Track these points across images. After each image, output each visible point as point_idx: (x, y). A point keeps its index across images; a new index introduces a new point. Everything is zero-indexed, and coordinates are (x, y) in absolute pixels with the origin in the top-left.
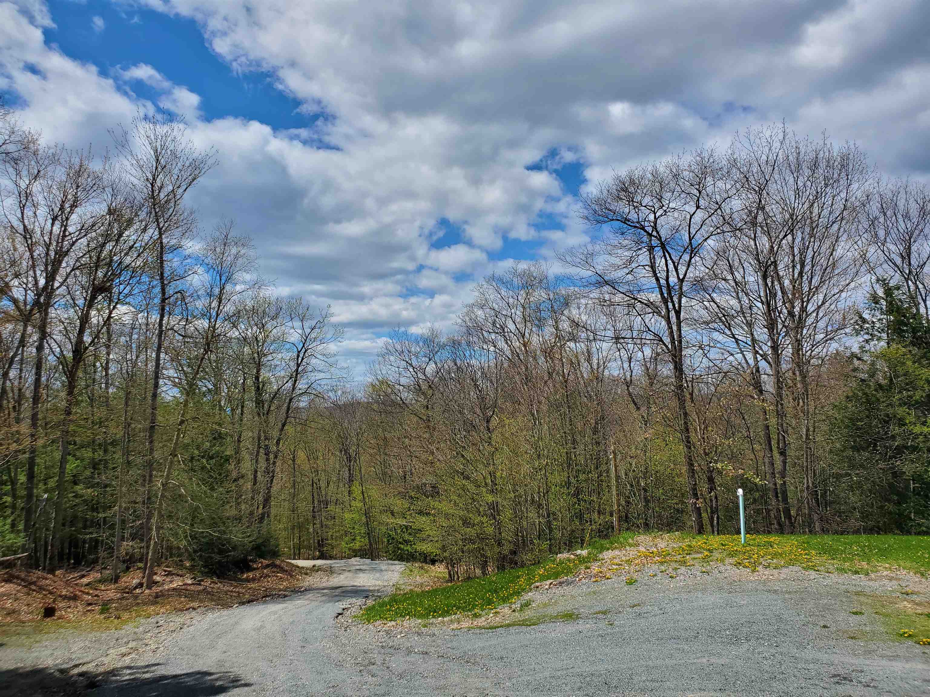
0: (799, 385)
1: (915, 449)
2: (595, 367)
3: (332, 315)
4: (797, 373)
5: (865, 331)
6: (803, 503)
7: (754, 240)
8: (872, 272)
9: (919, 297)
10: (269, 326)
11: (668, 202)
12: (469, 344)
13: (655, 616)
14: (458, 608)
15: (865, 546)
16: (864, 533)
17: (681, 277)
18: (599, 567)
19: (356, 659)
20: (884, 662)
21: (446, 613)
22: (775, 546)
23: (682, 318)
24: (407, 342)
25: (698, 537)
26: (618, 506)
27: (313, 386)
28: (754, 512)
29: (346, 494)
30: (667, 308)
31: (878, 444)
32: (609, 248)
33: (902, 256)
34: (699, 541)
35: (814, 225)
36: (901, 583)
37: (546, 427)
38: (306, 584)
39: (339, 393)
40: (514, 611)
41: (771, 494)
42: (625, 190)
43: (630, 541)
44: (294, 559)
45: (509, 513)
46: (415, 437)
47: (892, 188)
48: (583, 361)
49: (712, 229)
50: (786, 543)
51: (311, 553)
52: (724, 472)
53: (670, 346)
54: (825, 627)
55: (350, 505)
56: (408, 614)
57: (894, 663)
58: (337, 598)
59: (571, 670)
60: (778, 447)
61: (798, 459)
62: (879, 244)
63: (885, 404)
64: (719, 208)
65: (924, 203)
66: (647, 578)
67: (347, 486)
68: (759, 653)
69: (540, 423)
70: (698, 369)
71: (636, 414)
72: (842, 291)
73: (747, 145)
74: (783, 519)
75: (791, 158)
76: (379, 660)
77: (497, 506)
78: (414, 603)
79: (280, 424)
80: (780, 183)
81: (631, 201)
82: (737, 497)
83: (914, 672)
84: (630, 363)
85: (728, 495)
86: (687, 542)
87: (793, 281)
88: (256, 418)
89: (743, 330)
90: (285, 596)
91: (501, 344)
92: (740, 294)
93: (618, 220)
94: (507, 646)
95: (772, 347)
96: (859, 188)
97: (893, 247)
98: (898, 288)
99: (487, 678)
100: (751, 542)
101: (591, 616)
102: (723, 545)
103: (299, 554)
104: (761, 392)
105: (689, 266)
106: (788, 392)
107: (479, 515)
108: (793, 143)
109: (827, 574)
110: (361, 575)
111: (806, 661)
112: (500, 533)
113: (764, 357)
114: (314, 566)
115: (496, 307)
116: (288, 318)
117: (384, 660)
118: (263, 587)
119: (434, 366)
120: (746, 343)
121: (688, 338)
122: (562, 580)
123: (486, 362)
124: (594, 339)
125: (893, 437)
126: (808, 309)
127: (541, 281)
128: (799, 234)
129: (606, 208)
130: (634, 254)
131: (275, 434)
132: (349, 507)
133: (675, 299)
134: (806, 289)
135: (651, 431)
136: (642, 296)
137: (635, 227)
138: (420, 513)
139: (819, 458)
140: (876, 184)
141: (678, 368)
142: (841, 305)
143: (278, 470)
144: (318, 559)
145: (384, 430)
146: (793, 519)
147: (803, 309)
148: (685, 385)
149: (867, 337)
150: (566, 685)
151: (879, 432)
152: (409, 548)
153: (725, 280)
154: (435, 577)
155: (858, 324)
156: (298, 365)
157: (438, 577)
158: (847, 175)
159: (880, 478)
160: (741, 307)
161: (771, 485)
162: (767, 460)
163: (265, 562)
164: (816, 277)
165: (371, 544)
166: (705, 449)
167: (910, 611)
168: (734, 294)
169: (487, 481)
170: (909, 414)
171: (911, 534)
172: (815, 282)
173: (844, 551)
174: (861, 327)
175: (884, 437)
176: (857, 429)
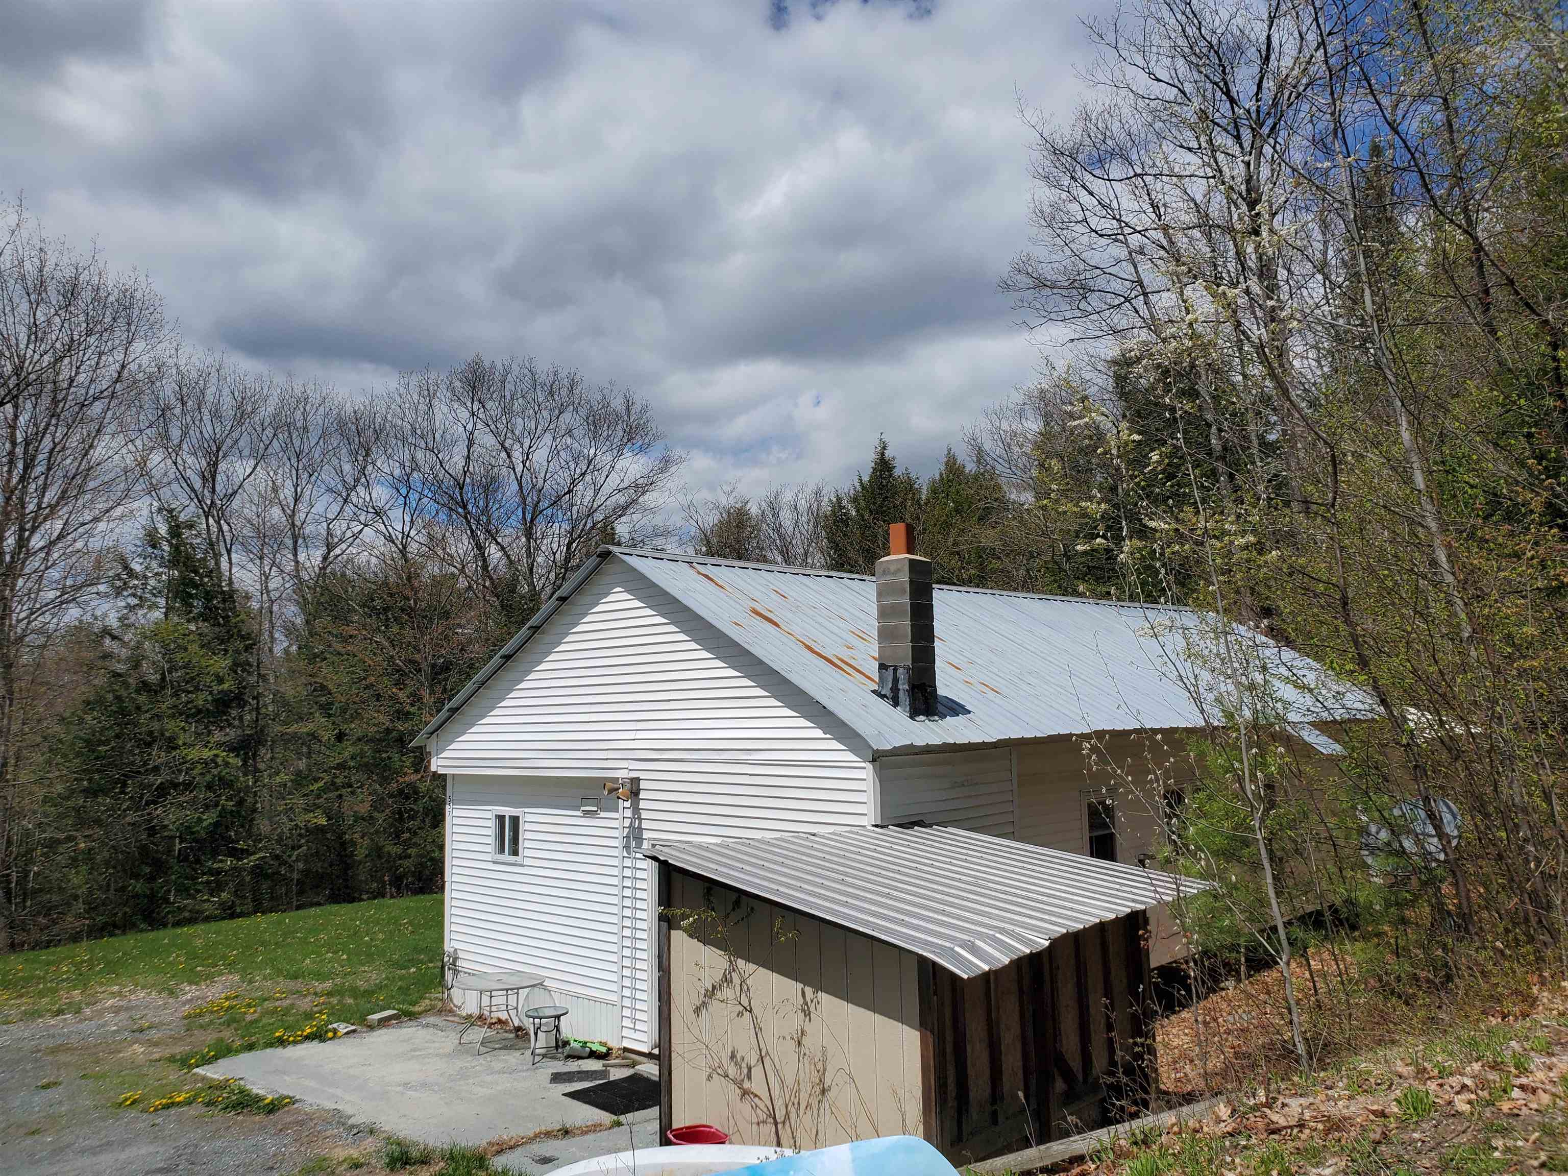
1: (188, 786)
5: (130, 591)
8: (153, 493)
9: (222, 544)
15: (83, 961)
16: (87, 938)
20: (84, 1161)
31: (129, 782)
33: (204, 476)
35: (60, 397)
36: (133, 1014)
47: (198, 363)
57: (101, 1158)
62: (170, 450)
63: (148, 715)
65: (243, 399)
72: (96, 519)
75: (27, 265)
83: (133, 1163)
87: (6, 492)
96: (144, 352)
97: (190, 460)
98: (191, 526)
108: (36, 241)
125: (156, 769)
126: (32, 543)
128: (29, 405)
134: (31, 507)
139: (22, 814)
140: (173, 351)
142: (95, 544)
147: (22, 543)
149: (133, 601)
151: (133, 763)
155: (120, 579)
158: (129, 324)
159: (126, 839)
164: (54, 488)
167: (141, 1060)
170: (185, 731)
171: (165, 925)
172: (51, 495)
173: (44, 978)
174: (125, 584)
175: (142, 770)
176: (97, 758)
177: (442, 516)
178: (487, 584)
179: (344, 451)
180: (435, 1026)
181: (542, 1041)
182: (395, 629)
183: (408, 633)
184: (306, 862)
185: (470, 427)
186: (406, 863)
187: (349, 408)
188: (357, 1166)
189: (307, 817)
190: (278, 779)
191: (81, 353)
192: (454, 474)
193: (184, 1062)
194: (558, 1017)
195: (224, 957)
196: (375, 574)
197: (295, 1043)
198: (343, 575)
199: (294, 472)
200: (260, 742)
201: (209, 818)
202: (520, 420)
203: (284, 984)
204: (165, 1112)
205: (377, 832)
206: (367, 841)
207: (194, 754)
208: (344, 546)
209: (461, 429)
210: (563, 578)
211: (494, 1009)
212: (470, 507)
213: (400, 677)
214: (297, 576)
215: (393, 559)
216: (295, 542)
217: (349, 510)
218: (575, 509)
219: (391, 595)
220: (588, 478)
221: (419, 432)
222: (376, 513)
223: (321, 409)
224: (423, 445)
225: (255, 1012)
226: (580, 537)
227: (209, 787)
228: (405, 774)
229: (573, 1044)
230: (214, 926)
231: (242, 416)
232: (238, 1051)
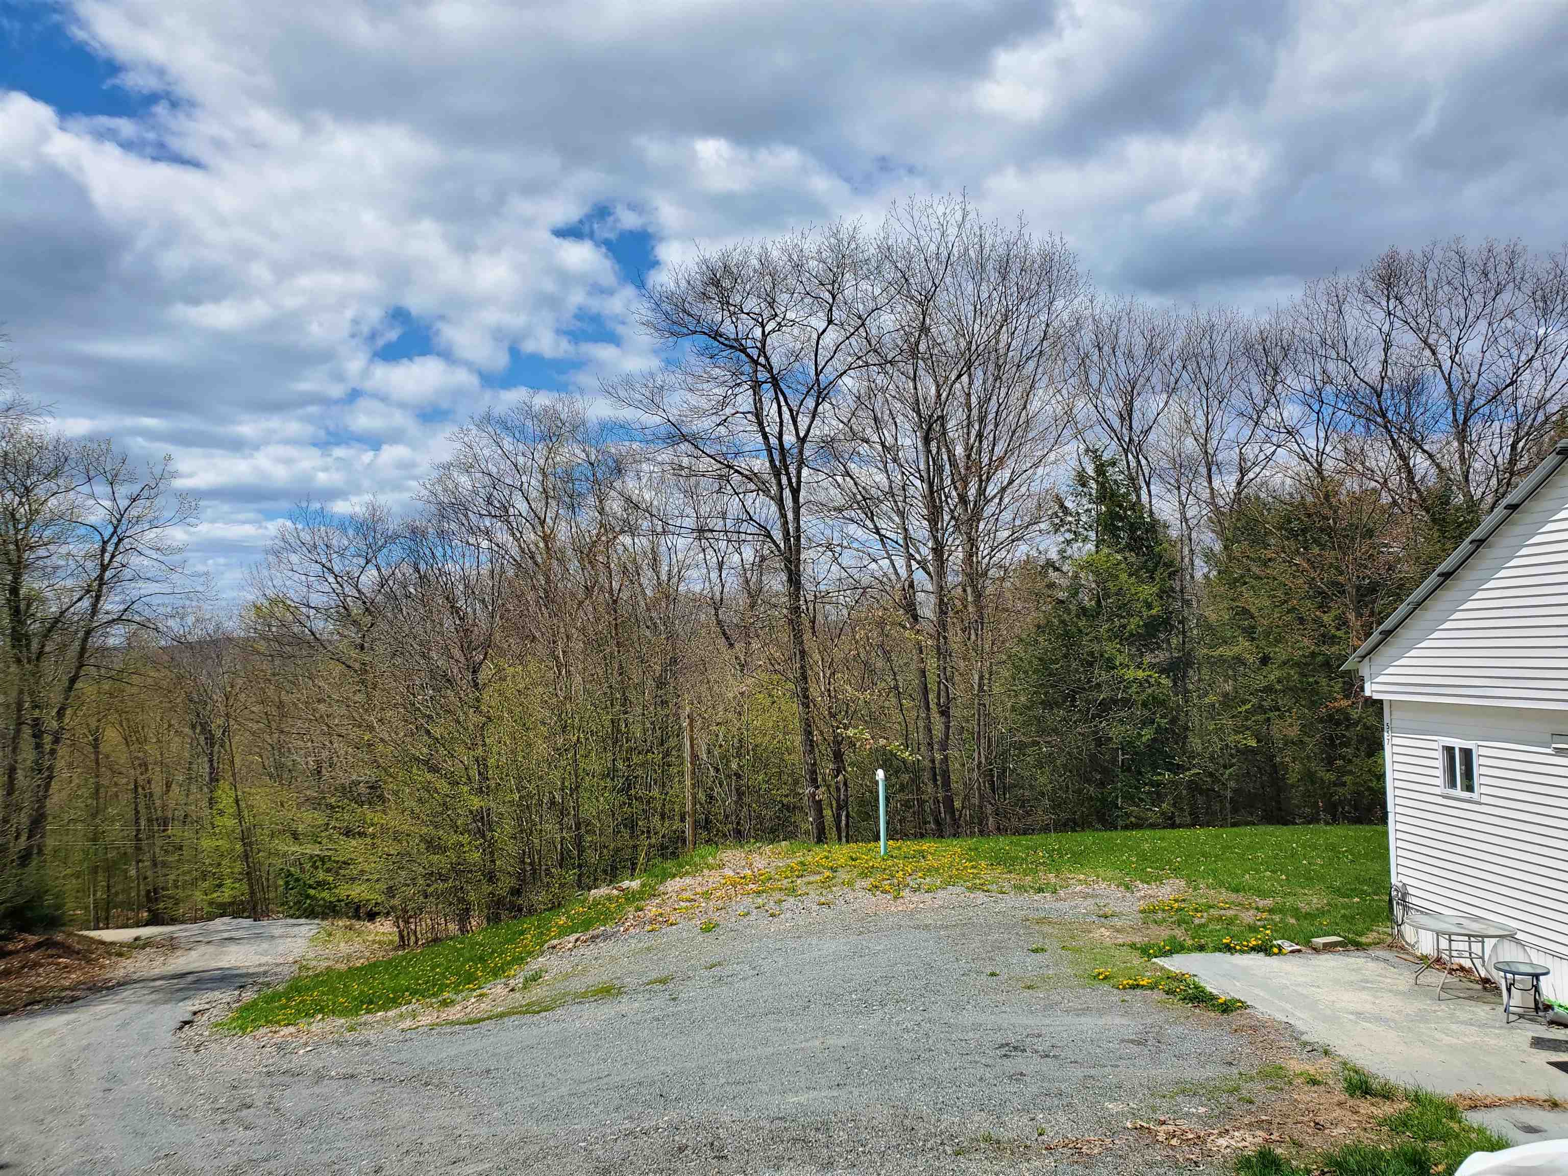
0: (971, 609)
1: (1127, 703)
2: (664, 577)
3: (175, 475)
4: (969, 590)
5: (1066, 527)
6: (972, 789)
7: (914, 380)
8: (1079, 436)
9: (1141, 477)
10: (40, 492)
11: (783, 309)
12: (441, 534)
13: (744, 979)
14: (414, 993)
15: (1054, 850)
16: (1055, 830)
17: (802, 435)
18: (659, 906)
19: (216, 1100)
20: (1068, 1019)
21: (394, 1002)
22: (930, 857)
23: (801, 500)
24: (323, 528)
25: (817, 849)
26: (694, 804)
27: (135, 606)
28: (902, 805)
29: (204, 804)
30: (779, 483)
31: (1077, 696)
32: (689, 380)
33: (1121, 415)
34: (818, 854)
35: (1001, 361)
36: (1098, 901)
37: (579, 679)
38: (120, 973)
39: (190, 620)
40: (512, 990)
41: (926, 776)
42: (716, 283)
43: (710, 860)
44: (97, 928)
45: (509, 825)
46: (338, 701)
47: (1110, 310)
48: (645, 567)
49: (850, 359)
50: (945, 851)
51: (131, 914)
52: (858, 744)
53: (782, 546)
54: (993, 974)
55: (212, 823)
56: (321, 1011)
57: (1083, 1019)
58: (180, 995)
59: (605, 1080)
60: (938, 704)
61: (968, 721)
62: (1091, 395)
63: (1089, 638)
64: (863, 324)
65: (1152, 337)
66: (734, 919)
67: (206, 790)
68: (898, 1024)
69: (568, 672)
70: (825, 582)
71: (727, 654)
72: (1035, 465)
73: (909, 226)
74: (943, 815)
75: (971, 252)
76: (259, 1096)
77: (488, 815)
78: (333, 991)
79: (65, 679)
80: (953, 292)
81: (725, 303)
82: (877, 783)
83: (1109, 1030)
84: (720, 571)
85: (863, 779)
86: (799, 856)
87: (969, 449)
88: (13, 668)
89: (893, 521)
90: (74, 999)
91: (503, 536)
92: (890, 466)
93: (705, 333)
94: (498, 1051)
95: (933, 549)
96: (1065, 307)
97: (1109, 402)
98: (1113, 464)
99: (461, 1107)
100: (895, 853)
101: (642, 988)
102: (853, 860)
103: (107, 918)
104: (916, 618)
105: (814, 417)
106: (955, 620)
107: (456, 832)
108: (976, 229)
109: (1000, 896)
110: (233, 948)
111: (964, 1029)
112: (493, 861)
113: (923, 564)
114: (137, 939)
115: (494, 470)
116: (82, 478)
117: (271, 1097)
118: (27, 986)
119: (375, 573)
120: (896, 542)
121: (811, 532)
122: (596, 932)
123: (474, 567)
124: (664, 531)
125: (1098, 686)
126: (988, 491)
127: (575, 428)
128: (979, 374)
129: (684, 311)
130: (730, 392)
131: (55, 697)
132: (209, 827)
133: (792, 470)
134: (985, 461)
135: (750, 681)
136: (741, 463)
137: (732, 347)
138: (348, 833)
139: (996, 720)
140: (1088, 303)
141: (794, 580)
142: (1035, 487)
143: (60, 764)
144: (146, 925)
145: (279, 688)
146: (957, 813)
147: (981, 491)
148: (804, 607)
149: (1068, 536)
150: (596, 1105)
151: (1079, 680)
152: (325, 894)
153: (867, 441)
154: (374, 942)
155: (1057, 517)
156: (104, 568)
157: (379, 942)
158: (1050, 286)
159: (1078, 748)
160: (891, 487)
161: (927, 763)
162: (921, 724)
163: (33, 939)
164: (1002, 442)
165: (252, 893)
166: (830, 708)
167: (1108, 942)
168: (881, 465)
169: (471, 773)
170: (1121, 652)
171: (1116, 828)
172: (999, 450)
173: (1026, 859)
174: (1061, 520)
175: (1086, 686)
176: (1050, 675)
177: (1360, 429)
178: (1414, 496)
179: (1252, 373)
180: (1386, 960)
181: (1517, 999)
182: (1316, 550)
183: (1330, 556)
184: (1237, 781)
185: (1386, 328)
186: (1341, 790)
187: (1255, 330)
188: (1314, 1082)
189: (1237, 738)
190: (1207, 700)
191: (1015, 321)
192: (1371, 383)
193: (1145, 951)
194: (1537, 976)
195: (1169, 862)
196: (1291, 494)
197: (1242, 952)
198: (1258, 498)
199: (1204, 401)
200: (1189, 664)
201: (1148, 734)
202: (1446, 312)
203: (1224, 895)
204: (1132, 992)
205: (1308, 757)
206: (1298, 766)
207: (1130, 674)
208: (1257, 469)
209: (1376, 332)
210: (1508, 484)
211: (1454, 954)
212: (1390, 415)
213: (1323, 600)
214: (1214, 503)
215: (1308, 478)
216: (1209, 470)
217: (1260, 433)
218: (1520, 403)
219: (1309, 516)
220: (1537, 364)
221: (1329, 342)
222: (1288, 432)
223: (1228, 334)
224: (1334, 355)
225: (1202, 916)
226: (1528, 434)
227: (1145, 705)
228: (1335, 699)
229: (1557, 1009)
230: (1159, 833)
231: (1151, 352)
232: (1190, 950)
